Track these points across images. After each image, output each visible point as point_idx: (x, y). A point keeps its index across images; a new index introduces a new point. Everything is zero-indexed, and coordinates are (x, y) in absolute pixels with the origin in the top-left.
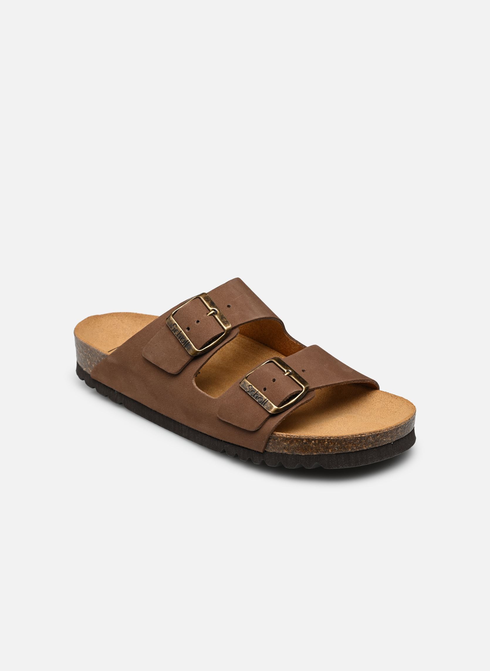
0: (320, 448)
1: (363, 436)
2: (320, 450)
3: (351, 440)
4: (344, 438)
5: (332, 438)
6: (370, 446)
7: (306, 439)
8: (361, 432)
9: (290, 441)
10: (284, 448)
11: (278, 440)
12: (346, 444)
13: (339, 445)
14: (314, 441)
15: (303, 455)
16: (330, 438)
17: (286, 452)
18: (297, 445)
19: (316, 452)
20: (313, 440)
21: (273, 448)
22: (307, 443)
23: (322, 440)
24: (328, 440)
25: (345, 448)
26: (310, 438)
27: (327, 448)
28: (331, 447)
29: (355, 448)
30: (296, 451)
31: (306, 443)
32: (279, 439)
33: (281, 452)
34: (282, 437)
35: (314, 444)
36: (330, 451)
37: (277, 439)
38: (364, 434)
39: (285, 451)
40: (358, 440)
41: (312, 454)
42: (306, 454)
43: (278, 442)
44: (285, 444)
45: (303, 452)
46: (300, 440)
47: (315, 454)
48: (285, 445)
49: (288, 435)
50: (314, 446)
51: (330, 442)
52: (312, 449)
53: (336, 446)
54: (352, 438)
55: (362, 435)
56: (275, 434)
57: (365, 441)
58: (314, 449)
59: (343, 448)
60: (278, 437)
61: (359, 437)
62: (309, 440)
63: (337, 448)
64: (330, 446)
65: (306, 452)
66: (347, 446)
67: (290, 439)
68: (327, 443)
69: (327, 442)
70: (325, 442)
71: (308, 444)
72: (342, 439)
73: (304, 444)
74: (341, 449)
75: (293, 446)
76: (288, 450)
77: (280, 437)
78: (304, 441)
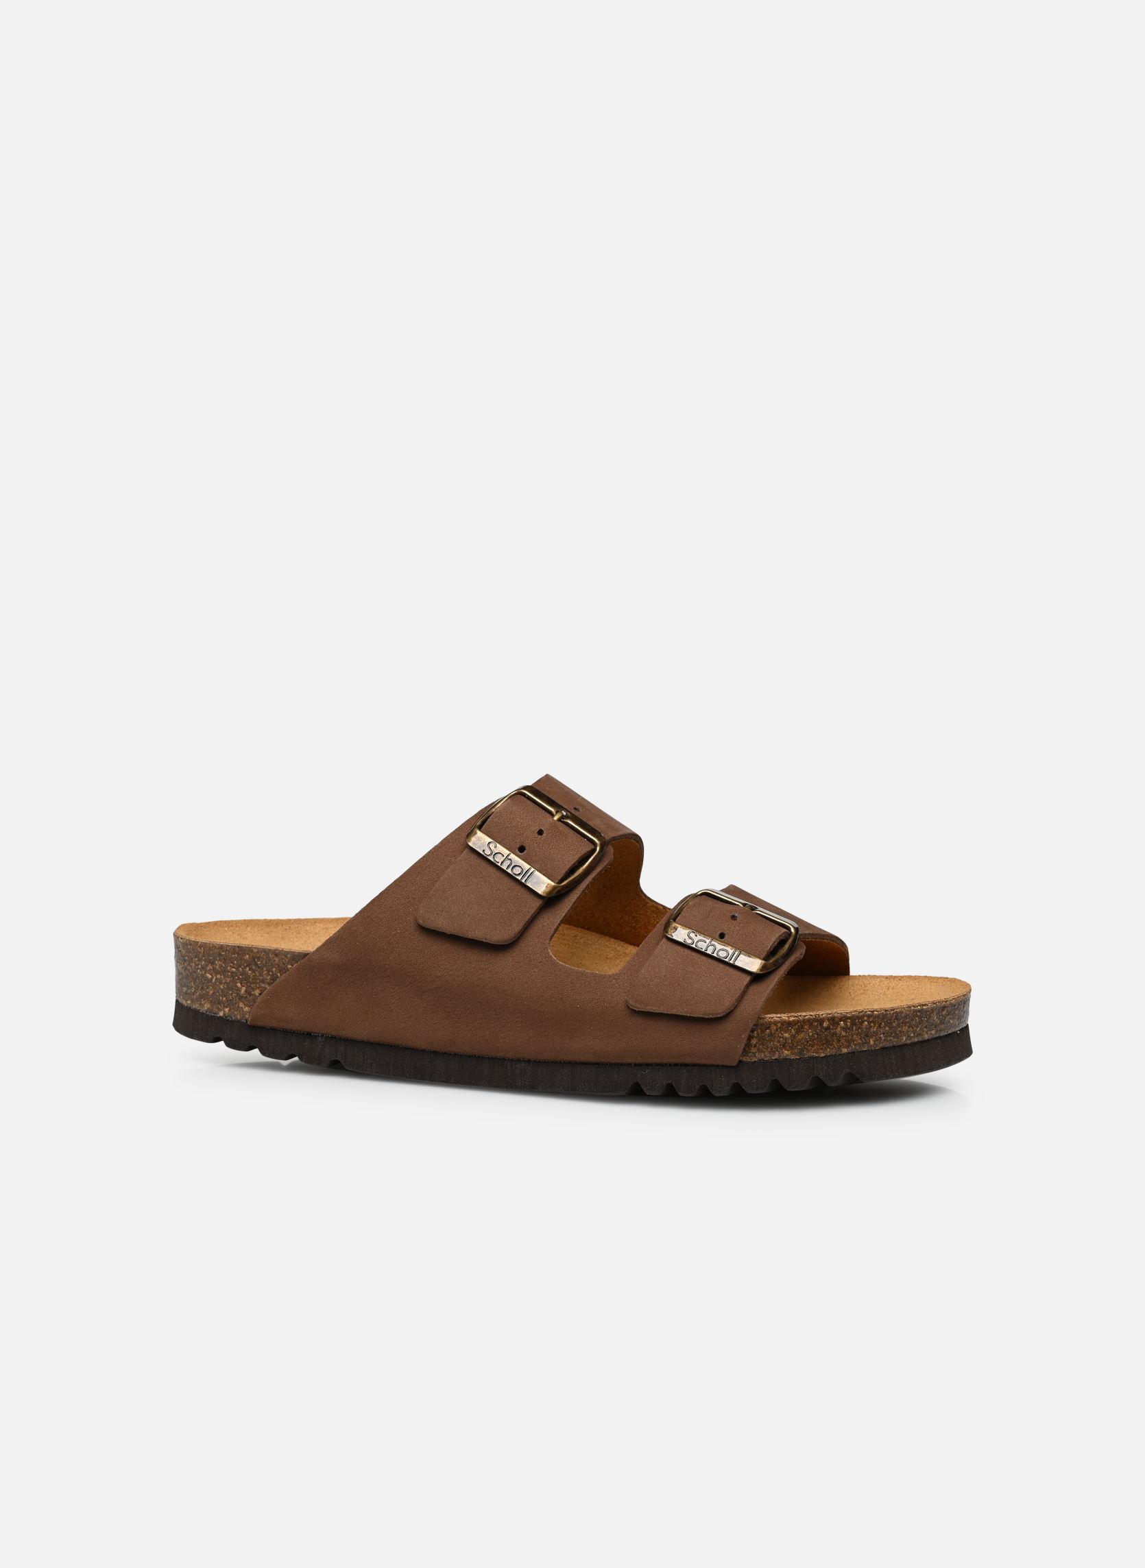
0: (855, 1036)
1: (924, 1007)
2: (853, 1041)
3: (907, 1016)
4: (896, 1012)
5: (876, 1013)
6: (933, 1032)
7: (829, 1019)
8: (922, 1001)
9: (797, 1027)
10: (784, 1046)
11: (771, 1031)
12: (898, 1026)
13: (887, 1028)
14: (844, 1021)
15: (823, 1055)
16: (873, 1012)
17: (788, 1055)
18: (811, 1034)
19: (847, 1047)
20: (841, 1019)
21: (760, 1051)
22: (830, 1028)
23: (858, 1017)
24: (869, 1016)
25: (897, 1036)
26: (836, 1015)
27: (867, 1036)
28: (874, 1032)
29: (912, 1035)
30: (807, 1049)
31: (828, 1028)
32: (773, 1027)
33: (776, 1056)
34: (779, 1022)
35: (843, 1028)
36: (872, 1042)
37: (768, 1028)
38: (925, 1005)
39: (786, 1052)
40: (917, 1016)
41: (839, 1053)
42: (829, 1052)
43: (771, 1033)
44: (786, 1035)
45: (822, 1049)
46: (816, 1023)
47: (845, 1050)
48: (786, 1039)
49: (792, 1016)
50: (844, 1033)
51: (871, 1022)
52: (839, 1041)
53: (882, 1031)
54: (908, 1012)
55: (923, 1005)
56: (765, 1018)
57: (927, 1021)
58: (843, 1041)
59: (893, 1035)
60: (770, 1023)
61: (919, 1011)
62: (834, 1020)
63: (884, 1034)
64: (872, 1030)
65: (828, 1047)
66: (899, 1029)
67: (795, 1025)
68: (866, 1025)
69: (866, 1023)
70: (863, 1022)
71: (832, 1029)
72: (893, 1013)
73: (824, 1031)
74: (890, 1036)
75: (802, 1038)
76: (792, 1048)
77: (775, 1023)
78: (825, 1025)
